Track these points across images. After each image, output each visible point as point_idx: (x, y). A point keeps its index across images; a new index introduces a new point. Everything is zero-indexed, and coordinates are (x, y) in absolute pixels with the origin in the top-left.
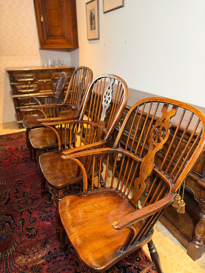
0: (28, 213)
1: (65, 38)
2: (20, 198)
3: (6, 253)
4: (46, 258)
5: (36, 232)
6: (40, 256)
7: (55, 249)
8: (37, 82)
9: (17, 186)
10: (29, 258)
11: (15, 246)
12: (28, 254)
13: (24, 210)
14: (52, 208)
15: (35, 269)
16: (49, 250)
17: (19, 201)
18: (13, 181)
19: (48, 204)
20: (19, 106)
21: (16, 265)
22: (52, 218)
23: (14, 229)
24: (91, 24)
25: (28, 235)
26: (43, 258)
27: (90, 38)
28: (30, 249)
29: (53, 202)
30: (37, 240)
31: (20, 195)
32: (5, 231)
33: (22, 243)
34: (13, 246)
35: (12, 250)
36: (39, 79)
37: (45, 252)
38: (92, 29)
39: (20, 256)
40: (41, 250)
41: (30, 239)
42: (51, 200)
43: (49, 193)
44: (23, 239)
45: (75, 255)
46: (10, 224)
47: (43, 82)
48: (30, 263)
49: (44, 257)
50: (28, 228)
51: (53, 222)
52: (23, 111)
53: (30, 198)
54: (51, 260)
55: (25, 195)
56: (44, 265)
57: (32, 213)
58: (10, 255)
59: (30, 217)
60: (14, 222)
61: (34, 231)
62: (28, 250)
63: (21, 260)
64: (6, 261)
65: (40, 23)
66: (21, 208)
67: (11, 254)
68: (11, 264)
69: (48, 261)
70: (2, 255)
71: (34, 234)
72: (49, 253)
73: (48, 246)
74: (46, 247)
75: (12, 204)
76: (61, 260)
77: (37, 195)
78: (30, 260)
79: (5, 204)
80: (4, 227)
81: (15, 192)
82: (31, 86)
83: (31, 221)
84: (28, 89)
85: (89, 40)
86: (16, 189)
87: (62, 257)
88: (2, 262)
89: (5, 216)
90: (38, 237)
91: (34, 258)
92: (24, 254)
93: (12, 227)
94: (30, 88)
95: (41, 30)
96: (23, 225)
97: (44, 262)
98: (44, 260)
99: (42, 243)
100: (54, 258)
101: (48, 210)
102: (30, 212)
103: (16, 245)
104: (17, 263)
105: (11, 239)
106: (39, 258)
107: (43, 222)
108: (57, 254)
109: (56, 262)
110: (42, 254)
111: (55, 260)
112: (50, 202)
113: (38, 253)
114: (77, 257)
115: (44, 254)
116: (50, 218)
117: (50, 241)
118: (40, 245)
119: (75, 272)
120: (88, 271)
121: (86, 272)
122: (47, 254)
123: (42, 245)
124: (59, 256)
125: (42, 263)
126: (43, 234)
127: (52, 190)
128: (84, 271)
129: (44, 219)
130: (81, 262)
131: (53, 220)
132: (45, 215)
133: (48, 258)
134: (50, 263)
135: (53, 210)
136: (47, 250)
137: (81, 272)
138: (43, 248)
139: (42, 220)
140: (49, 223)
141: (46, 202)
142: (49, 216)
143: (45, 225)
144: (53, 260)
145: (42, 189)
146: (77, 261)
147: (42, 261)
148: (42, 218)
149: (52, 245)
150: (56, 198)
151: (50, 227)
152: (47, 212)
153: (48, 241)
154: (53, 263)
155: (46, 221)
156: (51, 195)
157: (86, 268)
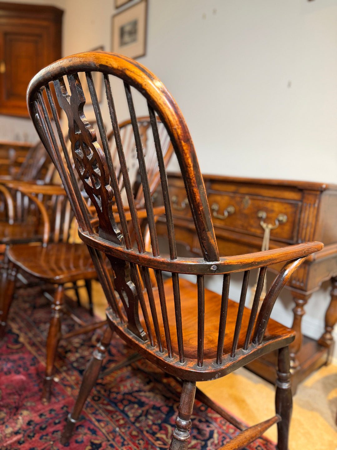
4: (23, 432)
6: (9, 430)
7: (41, 415)
14: (24, 354)
16: (27, 420)
19: (12, 349)
22: (26, 369)
26: (17, 433)
29: (23, 345)
37: (21, 421)
40: (11, 420)
42: (20, 343)
43: (14, 334)
49: (20, 431)
54: (35, 434)
56: (20, 444)
69: (29, 436)
72: (29, 423)
73: (25, 413)
74: (21, 414)
76: (57, 431)
87: (58, 426)
97: (20, 439)
98: (19, 436)
99: (10, 409)
100: (42, 429)
101: (16, 357)
106: (6, 434)
107: (9, 376)
108: (47, 421)
109: (47, 435)
110: (13, 427)
111: (44, 433)
112: (18, 346)
113: (4, 426)
114: (90, 421)
115: (18, 426)
116: (21, 370)
117: (29, 404)
118: (6, 413)
119: (89, 444)
120: (116, 440)
121: (112, 442)
122: (25, 427)
123: (11, 412)
124: (53, 425)
125: (15, 442)
126: (10, 394)
127: (20, 329)
128: (109, 441)
129: (9, 372)
130: (98, 428)
131: (30, 372)
132: (9, 365)
133: (28, 431)
134: (33, 439)
135: (26, 356)
136: (23, 419)
137: (103, 444)
138: (15, 418)
139: (6, 374)
140: (22, 377)
141: (10, 346)
142: (20, 366)
143: (12, 381)
144: (39, 433)
145: (2, 321)
146: (92, 427)
147: (15, 438)
148: (5, 370)
149: (32, 409)
150: (30, 339)
151: (23, 382)
152: (14, 361)
153: (24, 405)
154: (41, 438)
155: (13, 374)
156: (18, 336)
157: (111, 435)
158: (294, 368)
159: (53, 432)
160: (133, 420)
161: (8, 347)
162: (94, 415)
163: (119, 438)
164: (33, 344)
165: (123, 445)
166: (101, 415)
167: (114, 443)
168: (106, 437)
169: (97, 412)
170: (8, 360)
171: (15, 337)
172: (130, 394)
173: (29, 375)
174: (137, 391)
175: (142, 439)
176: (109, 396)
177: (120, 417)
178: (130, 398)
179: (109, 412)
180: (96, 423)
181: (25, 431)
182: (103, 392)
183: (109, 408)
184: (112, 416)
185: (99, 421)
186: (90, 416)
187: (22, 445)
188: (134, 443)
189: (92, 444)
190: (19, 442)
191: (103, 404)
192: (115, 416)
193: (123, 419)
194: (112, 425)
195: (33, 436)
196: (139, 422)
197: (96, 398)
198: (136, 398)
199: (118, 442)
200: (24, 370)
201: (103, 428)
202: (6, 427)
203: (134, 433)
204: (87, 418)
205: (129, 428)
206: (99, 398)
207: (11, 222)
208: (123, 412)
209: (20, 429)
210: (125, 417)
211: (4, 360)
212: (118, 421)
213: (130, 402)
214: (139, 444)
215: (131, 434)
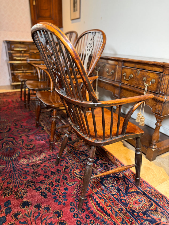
0: (26, 136)
1: (52, 19)
2: (18, 128)
3: (12, 158)
5: (34, 147)
6: (38, 159)
7: (49, 155)
8: (29, 52)
9: (16, 122)
10: (30, 160)
11: (17, 154)
12: (28, 158)
13: (23, 135)
14: (45, 134)
15: (35, 165)
16: (44, 156)
17: (18, 130)
18: (12, 119)
19: (41, 132)
20: (14, 70)
21: (20, 164)
22: (45, 139)
23: (16, 145)
24: (74, 7)
25: (27, 148)
26: (40, 160)
27: (72, 18)
28: (30, 155)
29: (45, 131)
30: (35, 151)
31: (18, 127)
32: (9, 146)
33: (23, 152)
34: (16, 154)
35: (16, 156)
36: (31, 49)
37: (42, 157)
38: (74, 11)
39: (23, 159)
40: (39, 156)
41: (29, 151)
42: (44, 130)
43: (42, 126)
44: (24, 150)
45: (64, 158)
46: (12, 142)
47: (33, 52)
48: (31, 163)
50: (27, 145)
51: (46, 141)
52: (17, 75)
53: (26, 128)
54: (46, 161)
55: (23, 127)
56: (41, 164)
57: (29, 137)
58: (14, 158)
59: (28, 139)
60: (16, 141)
61: (31, 146)
62: (28, 156)
63: (24, 161)
64: (12, 162)
65: (32, 7)
66: (20, 134)
67: (16, 158)
68: (16, 163)
69: (44, 162)
70: (9, 159)
71: (32, 148)
72: (45, 157)
73: (44, 154)
74: (42, 154)
75: (13, 131)
76: (54, 161)
77: (32, 127)
78: (30, 161)
79: (7, 132)
80: (7, 144)
81: (14, 125)
82: (25, 55)
83: (29, 141)
84: (21, 57)
85: (72, 20)
86: (15, 124)
87: (55, 159)
88: (9, 162)
89: (8, 138)
90: (35, 149)
91: (34, 160)
92: (25, 158)
93: (14, 144)
94: (23, 57)
95: (33, 12)
96: (22, 143)
97: (41, 162)
98: (41, 161)
99: (39, 152)
100: (49, 160)
101: (42, 135)
102: (27, 136)
103: (19, 153)
104: (21, 163)
105: (15, 150)
106: (37, 160)
107: (39, 141)
108: (51, 158)
109: (51, 162)
110: (39, 158)
111: (50, 161)
112: (43, 131)
113: (36, 157)
114: (67, 159)
115: (41, 158)
116: (44, 139)
117: (45, 151)
118: (37, 153)
119: (65, 166)
120: (75, 166)
121: (73, 167)
122: (43, 158)
123: (39, 153)
124: (53, 159)
125: (40, 163)
126: (39, 147)
127: (44, 125)
128: (72, 166)
129: (39, 140)
130: (69, 162)
131: (46, 140)
132: (39, 137)
133: (44, 160)
134: (46, 163)
135: (46, 135)
136: (43, 156)
137: (70, 167)
138: (40, 155)
139: (38, 140)
140: (43, 142)
141: (40, 131)
142: (43, 138)
143: (40, 143)
144: (48, 161)
145: (37, 121)
146: (67, 161)
147: (40, 162)
148: (38, 139)
149: (46, 153)
150: (48, 128)
151: (44, 144)
152: (41, 136)
153: (43, 151)
154: (48, 163)
155: (40, 141)
156: (43, 127)
157: (73, 165)
158: (154, 148)
159: (53, 161)
160: (82, 160)
161: (39, 131)
162: (68, 157)
163: (76, 166)
164: (48, 131)
165: (77, 168)
166: (71, 157)
167: (74, 167)
168: (71, 165)
169: (69, 156)
170: (39, 136)
171: (42, 127)
172: (83, 151)
173: (46, 142)
174: (85, 151)
175: (84, 167)
176: (75, 151)
177: (78, 159)
178: (83, 153)
179: (74, 157)
180: (68, 160)
181: (43, 160)
182: (72, 150)
183: (74, 155)
184: (74, 158)
185: (69, 159)
186: (67, 157)
187: (42, 164)
188: (81, 168)
189: (66, 166)
190: (41, 163)
191: (72, 154)
192: (76, 158)
193: (78, 160)
194: (74, 161)
195: (46, 162)
196: (84, 162)
197: (70, 152)
198: (85, 153)
199: (75, 167)
200: (44, 140)
201: (71, 162)
202: (37, 158)
203: (82, 165)
204: (65, 158)
205: (80, 163)
206: (71, 152)
207: (40, 80)
208: (79, 157)
209: (41, 159)
210: (79, 159)
211: (38, 135)
212: (77, 160)
213: (82, 154)
214: (83, 169)
215: (80, 165)
